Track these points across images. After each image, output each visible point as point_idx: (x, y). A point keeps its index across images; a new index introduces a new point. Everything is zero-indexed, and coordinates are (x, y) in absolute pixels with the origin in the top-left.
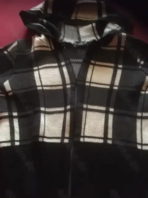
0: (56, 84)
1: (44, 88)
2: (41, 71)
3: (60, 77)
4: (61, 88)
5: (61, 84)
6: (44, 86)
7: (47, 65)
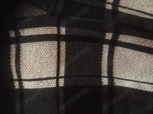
0: (55, 53)
1: (62, 73)
2: (24, 76)
3: (42, 43)
4: (63, 45)
5: (56, 43)
6: (58, 74)
7: (13, 63)
